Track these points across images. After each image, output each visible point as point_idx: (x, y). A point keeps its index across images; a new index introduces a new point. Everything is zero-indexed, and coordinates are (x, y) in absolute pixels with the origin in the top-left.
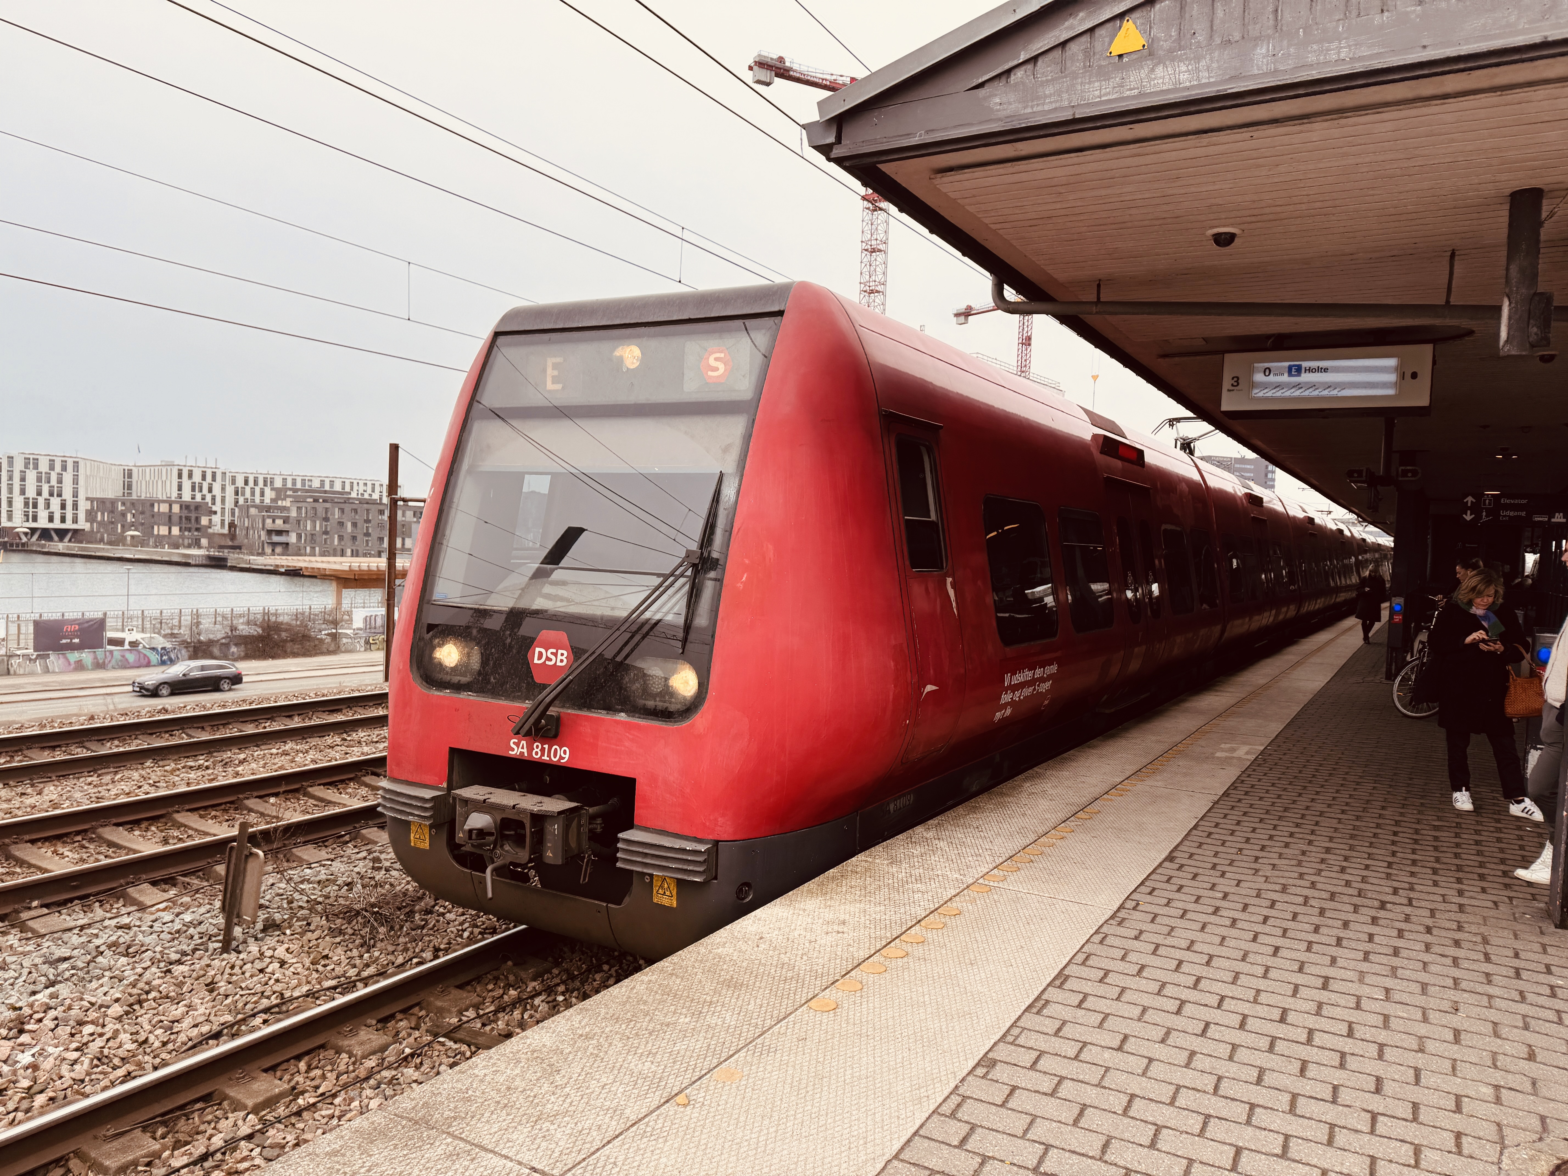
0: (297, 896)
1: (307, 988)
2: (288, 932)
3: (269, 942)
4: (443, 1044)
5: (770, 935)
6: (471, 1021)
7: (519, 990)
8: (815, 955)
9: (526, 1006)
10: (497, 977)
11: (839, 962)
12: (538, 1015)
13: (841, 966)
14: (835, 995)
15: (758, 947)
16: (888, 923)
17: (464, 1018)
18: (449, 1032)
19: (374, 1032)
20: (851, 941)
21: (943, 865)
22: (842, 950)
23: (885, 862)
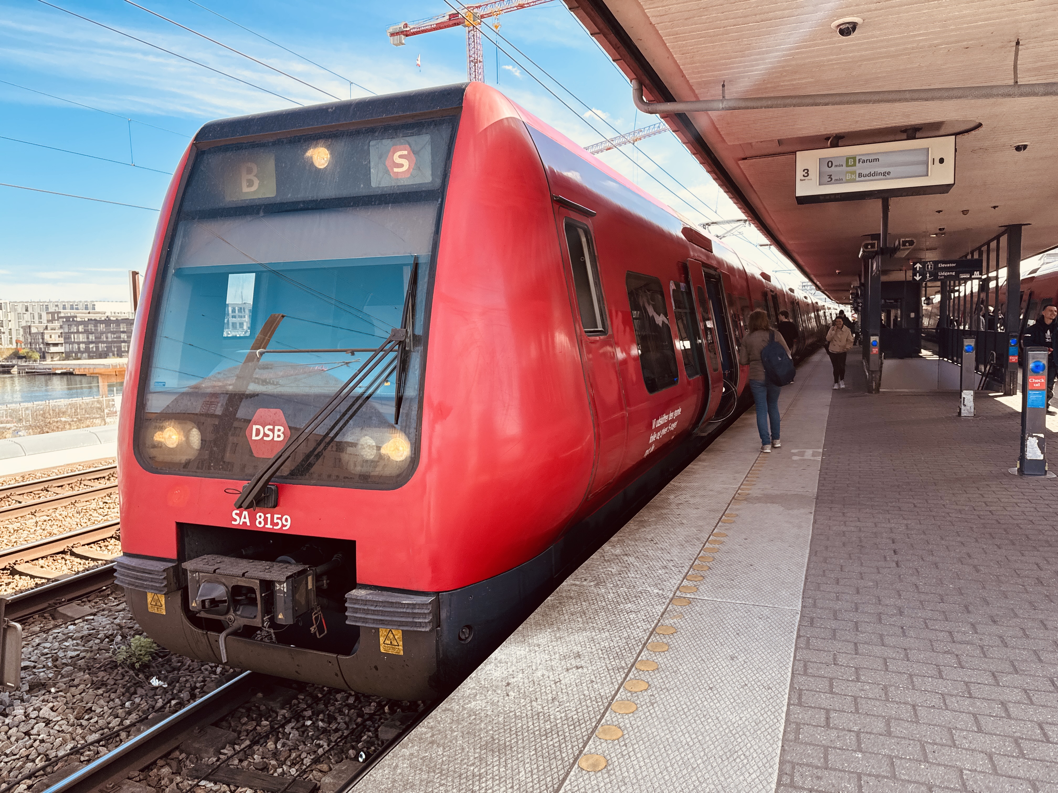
0: (61, 654)
1: (72, 745)
2: (53, 690)
3: (34, 702)
5: (515, 679)
6: (229, 758)
7: (270, 719)
8: (565, 698)
9: (278, 735)
10: (249, 710)
11: (590, 705)
12: (290, 743)
13: (593, 708)
14: (600, 747)
15: (508, 695)
16: (618, 650)
17: (222, 756)
18: (209, 774)
19: (138, 784)
20: (593, 677)
21: (641, 581)
22: (588, 688)
23: (592, 584)
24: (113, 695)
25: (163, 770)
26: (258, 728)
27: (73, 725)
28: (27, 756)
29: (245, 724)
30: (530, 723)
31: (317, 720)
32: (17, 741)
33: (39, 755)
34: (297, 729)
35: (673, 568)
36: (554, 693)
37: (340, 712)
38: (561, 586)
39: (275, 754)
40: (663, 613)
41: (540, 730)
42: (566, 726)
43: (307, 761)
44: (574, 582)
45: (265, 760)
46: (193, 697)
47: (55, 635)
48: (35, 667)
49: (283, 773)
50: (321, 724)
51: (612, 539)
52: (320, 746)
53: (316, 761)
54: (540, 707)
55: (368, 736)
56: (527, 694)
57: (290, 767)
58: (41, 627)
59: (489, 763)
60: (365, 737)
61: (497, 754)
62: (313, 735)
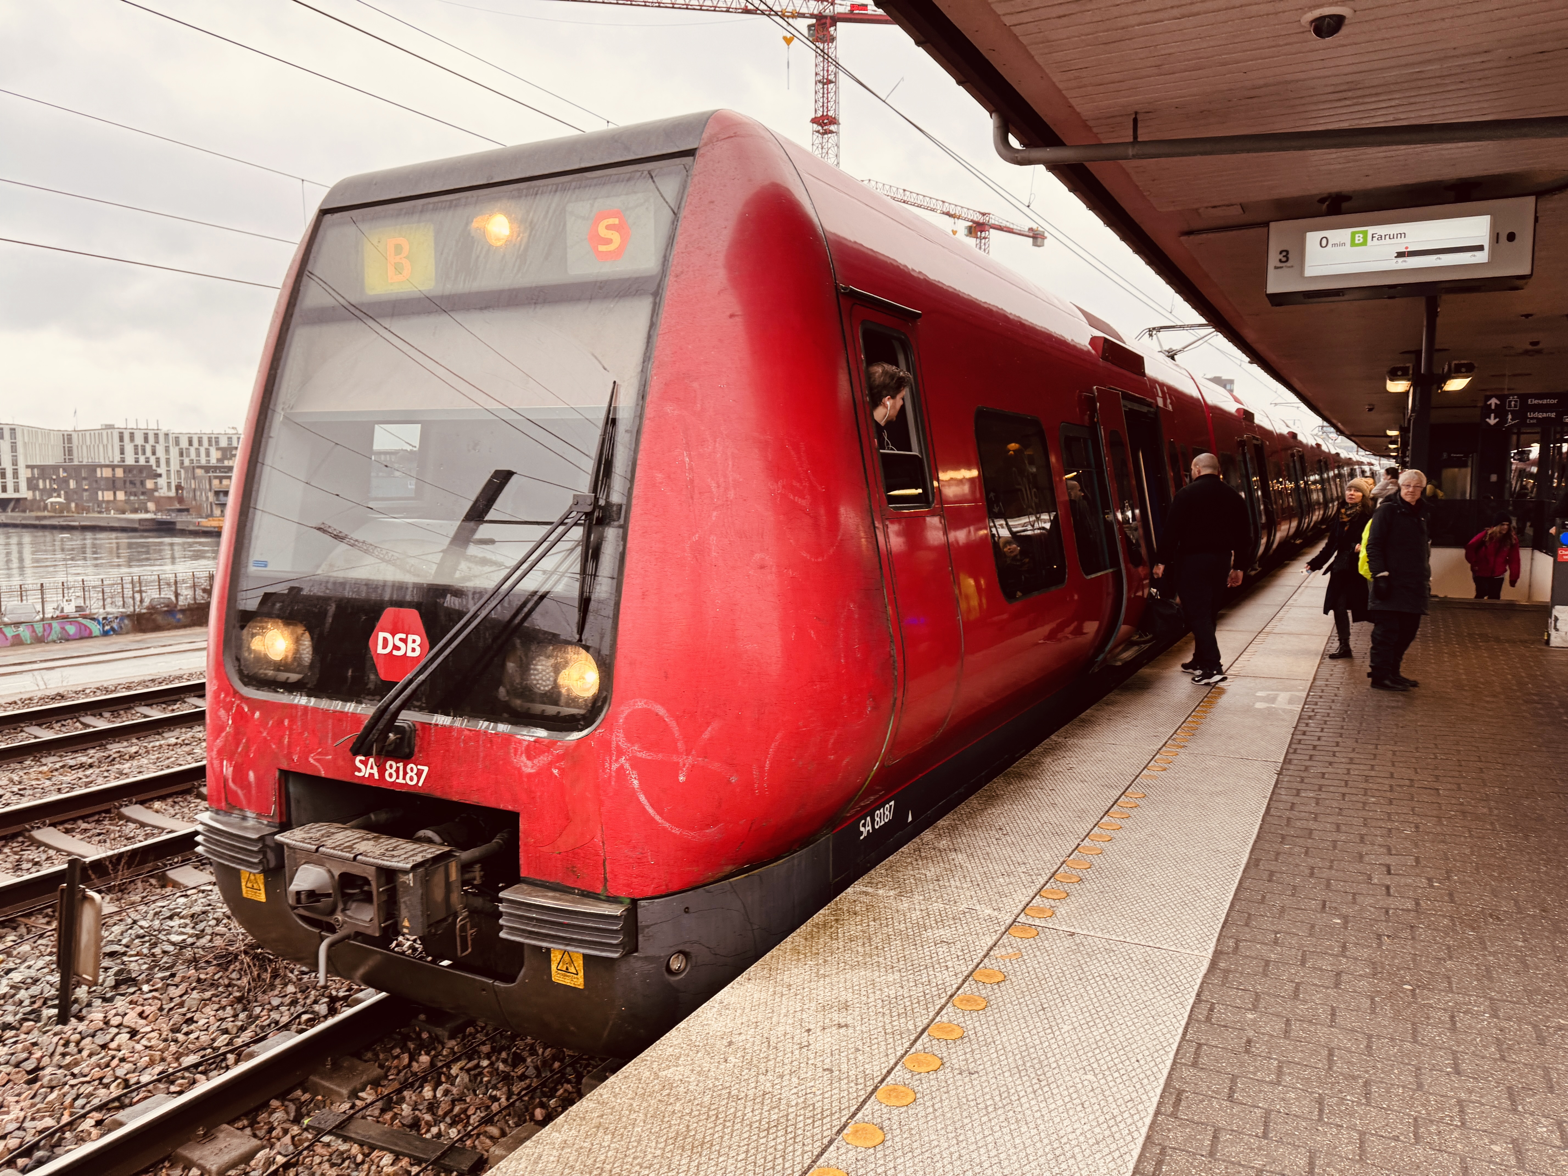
1: (161, 1069)
2: (146, 988)
3: (119, 1003)
4: (328, 1145)
5: (743, 1037)
6: (367, 1106)
7: (433, 1053)
8: (810, 1073)
9: (440, 1078)
10: (406, 1038)
11: (845, 1087)
12: (455, 1090)
13: (849, 1093)
14: (844, 1157)
15: (726, 1061)
16: (908, 1004)
17: (359, 1103)
18: (336, 1127)
19: (239, 1132)
20: (860, 1043)
21: (968, 894)
22: (848, 1060)
23: (892, 893)
24: (224, 1002)
25: (276, 1115)
26: (414, 1064)
27: (165, 1040)
28: (101, 1079)
29: (397, 1057)
30: (749, 1110)
31: (498, 1059)
32: (90, 1056)
33: (117, 1078)
34: (468, 1071)
35: (1022, 875)
36: (796, 1063)
37: (533, 1052)
38: (843, 894)
39: (432, 1107)
40: (991, 949)
41: (760, 1121)
42: (801, 1118)
43: (474, 1120)
44: (864, 889)
45: (417, 1112)
46: (332, 1011)
47: (158, 910)
48: (124, 954)
49: (439, 1135)
50: (501, 1066)
51: (941, 823)
52: (495, 1099)
53: (488, 1120)
54: (769, 1085)
55: (566, 1091)
56: (755, 1062)
57: (451, 1125)
58: (143, 898)
59: (673, 1166)
60: (561, 1091)
61: (689, 1153)
62: (489, 1082)
